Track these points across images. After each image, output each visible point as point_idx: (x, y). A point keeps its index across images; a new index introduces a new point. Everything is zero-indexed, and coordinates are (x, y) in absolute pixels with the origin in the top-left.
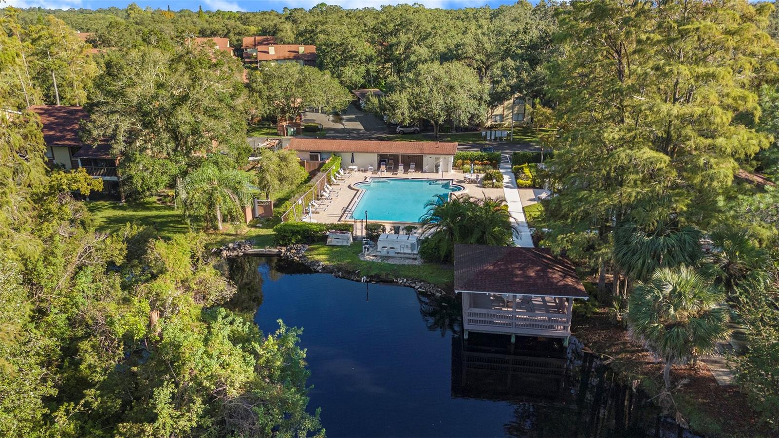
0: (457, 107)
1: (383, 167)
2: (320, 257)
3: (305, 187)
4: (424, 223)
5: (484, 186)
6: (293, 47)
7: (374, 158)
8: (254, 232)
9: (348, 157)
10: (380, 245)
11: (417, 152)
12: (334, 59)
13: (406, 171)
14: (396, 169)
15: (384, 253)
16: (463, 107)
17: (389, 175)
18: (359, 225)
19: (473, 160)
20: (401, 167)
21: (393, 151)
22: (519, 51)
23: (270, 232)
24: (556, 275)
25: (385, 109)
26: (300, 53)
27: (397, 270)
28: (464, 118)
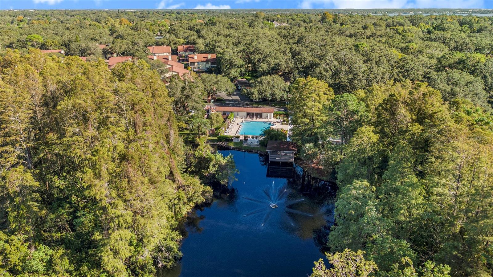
0: (275, 94)
1: (248, 117)
2: (231, 145)
3: (224, 125)
4: (261, 135)
5: (282, 124)
6: (205, 55)
7: (245, 114)
8: (210, 138)
9: (236, 113)
10: (248, 142)
11: (260, 112)
12: (226, 66)
13: (256, 118)
14: (253, 117)
15: (249, 144)
16: (278, 94)
17: (251, 120)
18: (242, 136)
19: (280, 115)
20: (255, 117)
21: (252, 112)
22: (302, 69)
23: (216, 138)
24: (291, 147)
25: (249, 94)
26: (209, 58)
27: (253, 148)
28: (278, 98)
